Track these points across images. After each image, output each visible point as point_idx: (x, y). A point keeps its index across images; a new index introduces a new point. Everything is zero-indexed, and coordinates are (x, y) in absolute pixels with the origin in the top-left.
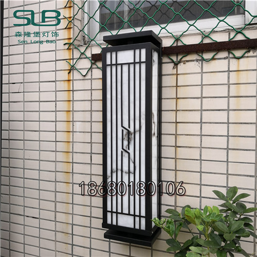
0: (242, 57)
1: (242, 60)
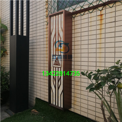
0: (92, 12)
1: (92, 13)
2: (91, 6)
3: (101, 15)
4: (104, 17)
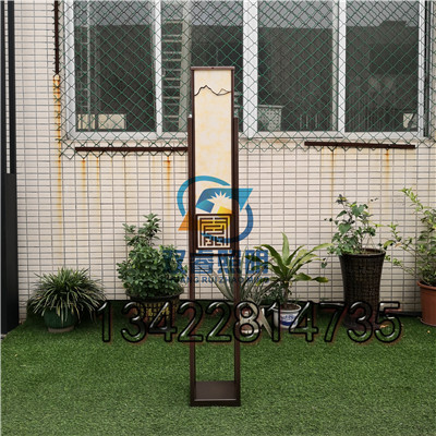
0: (155, 155)
3: (169, 161)
4: (172, 164)
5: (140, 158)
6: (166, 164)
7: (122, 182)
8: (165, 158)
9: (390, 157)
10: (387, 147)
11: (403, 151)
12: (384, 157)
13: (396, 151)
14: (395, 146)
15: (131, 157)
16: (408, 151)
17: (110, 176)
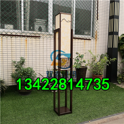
2: (21, 35)
3: (26, 40)
4: (27, 41)
5: (17, 39)
6: (25, 41)
7: (11, 46)
8: (25, 39)
9: (85, 42)
10: (85, 39)
11: (88, 41)
12: (84, 42)
13: (87, 40)
14: (86, 39)
15: (14, 38)
16: (89, 41)
17: (6, 44)
